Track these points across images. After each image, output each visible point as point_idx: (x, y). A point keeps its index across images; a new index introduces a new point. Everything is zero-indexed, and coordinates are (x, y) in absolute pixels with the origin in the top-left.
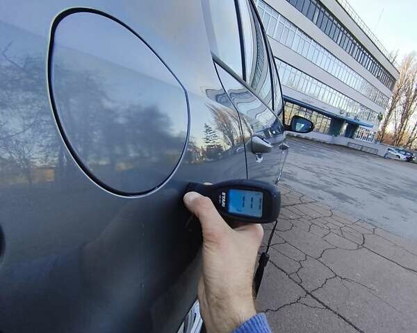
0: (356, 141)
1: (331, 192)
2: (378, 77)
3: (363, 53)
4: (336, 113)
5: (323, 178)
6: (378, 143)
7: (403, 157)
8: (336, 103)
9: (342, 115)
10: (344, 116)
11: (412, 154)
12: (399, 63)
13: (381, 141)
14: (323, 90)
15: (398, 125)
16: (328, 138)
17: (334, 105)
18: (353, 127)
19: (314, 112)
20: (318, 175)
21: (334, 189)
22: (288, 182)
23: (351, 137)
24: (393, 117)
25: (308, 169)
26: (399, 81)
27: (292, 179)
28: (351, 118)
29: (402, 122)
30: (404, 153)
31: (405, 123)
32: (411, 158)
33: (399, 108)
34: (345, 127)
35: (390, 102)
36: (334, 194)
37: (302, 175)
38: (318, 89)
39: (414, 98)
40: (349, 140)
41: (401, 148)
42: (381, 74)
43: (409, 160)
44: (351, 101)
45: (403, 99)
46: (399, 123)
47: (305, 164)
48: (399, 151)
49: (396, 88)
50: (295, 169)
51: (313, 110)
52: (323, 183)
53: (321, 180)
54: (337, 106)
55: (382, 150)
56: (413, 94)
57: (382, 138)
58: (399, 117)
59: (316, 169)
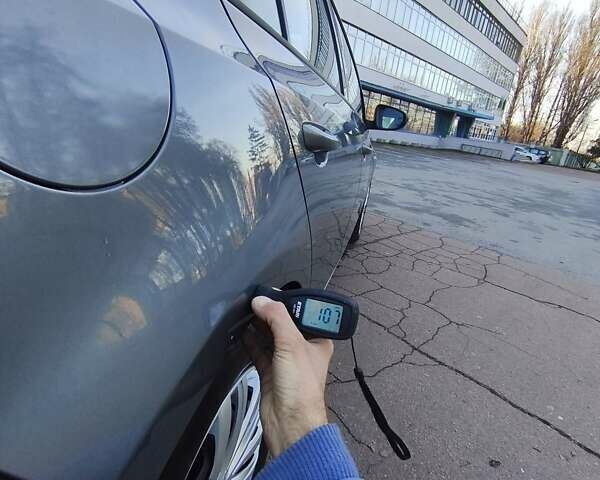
0: (473, 142)
1: (440, 215)
2: (497, 43)
3: (475, 7)
4: (442, 103)
5: (429, 196)
6: (502, 141)
7: (535, 158)
8: (442, 88)
9: (451, 105)
10: (453, 106)
11: (547, 153)
12: (526, 20)
13: (506, 138)
14: (421, 70)
15: (527, 113)
16: (433, 141)
17: (438, 92)
18: (467, 121)
19: (412, 105)
20: (422, 193)
21: (445, 210)
22: (381, 207)
23: (465, 137)
24: (521, 102)
25: (409, 187)
26: (526, 48)
27: (385, 203)
28: (464, 108)
29: (533, 107)
30: (536, 152)
31: (536, 110)
32: (547, 158)
33: (528, 88)
34: (456, 123)
35: (516, 79)
36: (444, 217)
37: (401, 196)
38: (415, 68)
39: (547, 71)
40: (463, 141)
41: (533, 146)
42: (501, 40)
43: (544, 161)
44: (462, 82)
45: (533, 74)
46: (529, 110)
47: (404, 180)
48: (530, 150)
49: (523, 59)
50: (390, 189)
51: (410, 101)
52: (429, 204)
53: (427, 200)
54: (443, 93)
55: (508, 151)
56: (546, 65)
57: (506, 134)
58: (529, 101)
59: (419, 186)
